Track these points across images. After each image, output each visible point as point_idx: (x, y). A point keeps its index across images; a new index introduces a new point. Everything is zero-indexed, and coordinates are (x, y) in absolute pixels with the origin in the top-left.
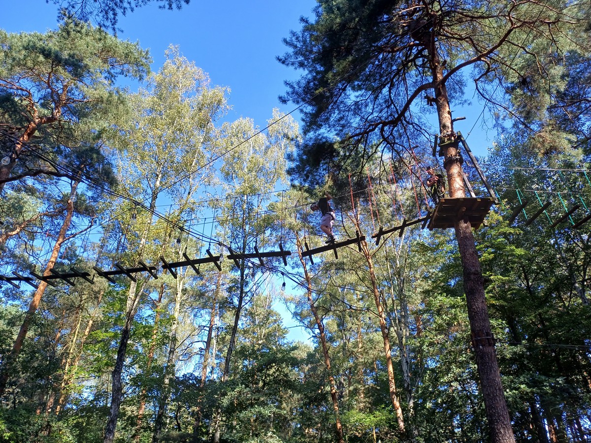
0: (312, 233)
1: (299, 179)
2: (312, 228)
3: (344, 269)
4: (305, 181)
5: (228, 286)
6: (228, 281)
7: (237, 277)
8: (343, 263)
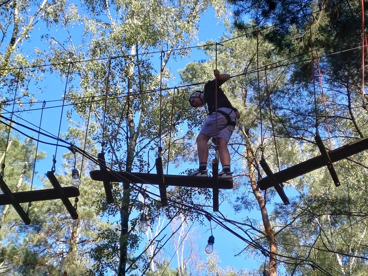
0: (280, 132)
1: (253, 11)
2: (281, 121)
3: (349, 214)
4: (266, 14)
5: (94, 246)
6: (93, 234)
7: (113, 227)
8: (349, 201)
